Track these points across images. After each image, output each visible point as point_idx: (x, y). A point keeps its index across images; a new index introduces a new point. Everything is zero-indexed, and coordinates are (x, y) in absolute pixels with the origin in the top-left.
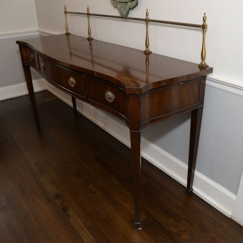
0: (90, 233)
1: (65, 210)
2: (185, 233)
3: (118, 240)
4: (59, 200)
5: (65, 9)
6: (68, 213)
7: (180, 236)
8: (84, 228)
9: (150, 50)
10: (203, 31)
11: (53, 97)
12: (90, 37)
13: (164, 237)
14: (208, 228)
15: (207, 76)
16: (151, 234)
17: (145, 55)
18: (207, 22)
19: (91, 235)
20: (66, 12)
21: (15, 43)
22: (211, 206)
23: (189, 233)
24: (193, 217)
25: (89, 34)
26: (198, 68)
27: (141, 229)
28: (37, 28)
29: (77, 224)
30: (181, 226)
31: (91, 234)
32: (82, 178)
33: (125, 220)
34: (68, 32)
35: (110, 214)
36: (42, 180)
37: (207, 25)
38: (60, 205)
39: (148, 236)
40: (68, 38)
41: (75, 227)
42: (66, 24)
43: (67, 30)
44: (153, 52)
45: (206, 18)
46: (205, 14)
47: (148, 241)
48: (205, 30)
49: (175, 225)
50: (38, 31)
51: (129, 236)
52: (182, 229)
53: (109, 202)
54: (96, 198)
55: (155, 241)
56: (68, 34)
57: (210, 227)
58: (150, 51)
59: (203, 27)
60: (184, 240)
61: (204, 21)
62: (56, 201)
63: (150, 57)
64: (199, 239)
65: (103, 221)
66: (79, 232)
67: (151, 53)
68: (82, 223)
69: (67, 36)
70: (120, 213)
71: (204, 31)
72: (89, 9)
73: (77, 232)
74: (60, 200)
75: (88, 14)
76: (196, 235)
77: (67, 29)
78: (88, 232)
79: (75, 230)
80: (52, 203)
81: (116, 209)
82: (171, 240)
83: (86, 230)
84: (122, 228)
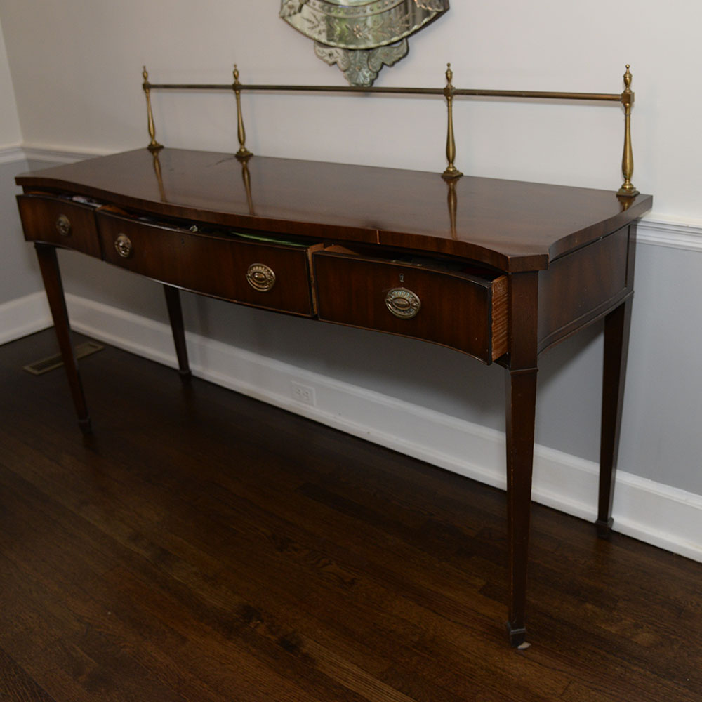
0: (394, 688)
1: (290, 645)
2: (640, 630)
3: (480, 689)
4: (258, 622)
5: (145, 78)
6: (305, 651)
7: (633, 640)
8: (371, 679)
9: (457, 169)
10: (624, 108)
11: (91, 343)
12: (243, 150)
13: (594, 652)
14: (690, 606)
15: (641, 218)
16: (558, 652)
17: (445, 184)
18: (634, 87)
19: (400, 694)
20: (147, 87)
21: (14, 182)
22: (671, 553)
23: (648, 627)
24: (641, 588)
25: (242, 142)
26: (617, 199)
27: (525, 645)
28: (19, 142)
29: (346, 674)
30: (623, 617)
31: (400, 690)
32: (296, 550)
33: (474, 634)
34: (156, 142)
35: (425, 629)
36: (176, 578)
37: (633, 93)
38: (270, 636)
39: (552, 659)
40: (156, 159)
41: (342, 682)
42: (150, 119)
43: (152, 136)
44: (464, 174)
45: (630, 77)
46: (628, 68)
47: (559, 673)
48: (630, 107)
49: (606, 616)
50: (23, 149)
51: (504, 671)
52: (629, 623)
53: (404, 597)
54: (364, 594)
55: (576, 667)
56: (154, 149)
57: (692, 603)
58: (458, 171)
59: (626, 99)
60: (647, 647)
61: (627, 83)
62: (253, 627)
63: (460, 187)
64: (679, 637)
65: (414, 650)
66: (362, 693)
67: (461, 175)
68: (359, 667)
69: (153, 154)
70: (449, 620)
71: (626, 108)
72: (238, 72)
73: (357, 695)
74: (262, 621)
75: (237, 88)
76: (668, 630)
77: (152, 132)
78: (387, 688)
79: (348, 689)
80: (241, 635)
81: (434, 611)
82: (614, 655)
83: (378, 683)
84: (474, 654)
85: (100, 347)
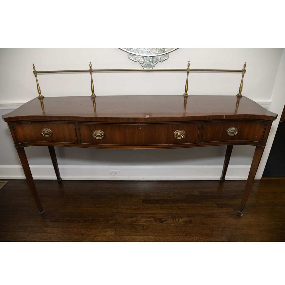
5: (34, 69)
12: (93, 94)
20: (36, 73)
22: (237, 180)
25: (93, 91)
27: (242, 215)
34: (41, 95)
42: (38, 86)
56: (41, 98)
61: (244, 67)
69: (40, 100)
71: (243, 74)
72: (91, 65)
75: (91, 71)
77: (39, 91)
85: (6, 182)
